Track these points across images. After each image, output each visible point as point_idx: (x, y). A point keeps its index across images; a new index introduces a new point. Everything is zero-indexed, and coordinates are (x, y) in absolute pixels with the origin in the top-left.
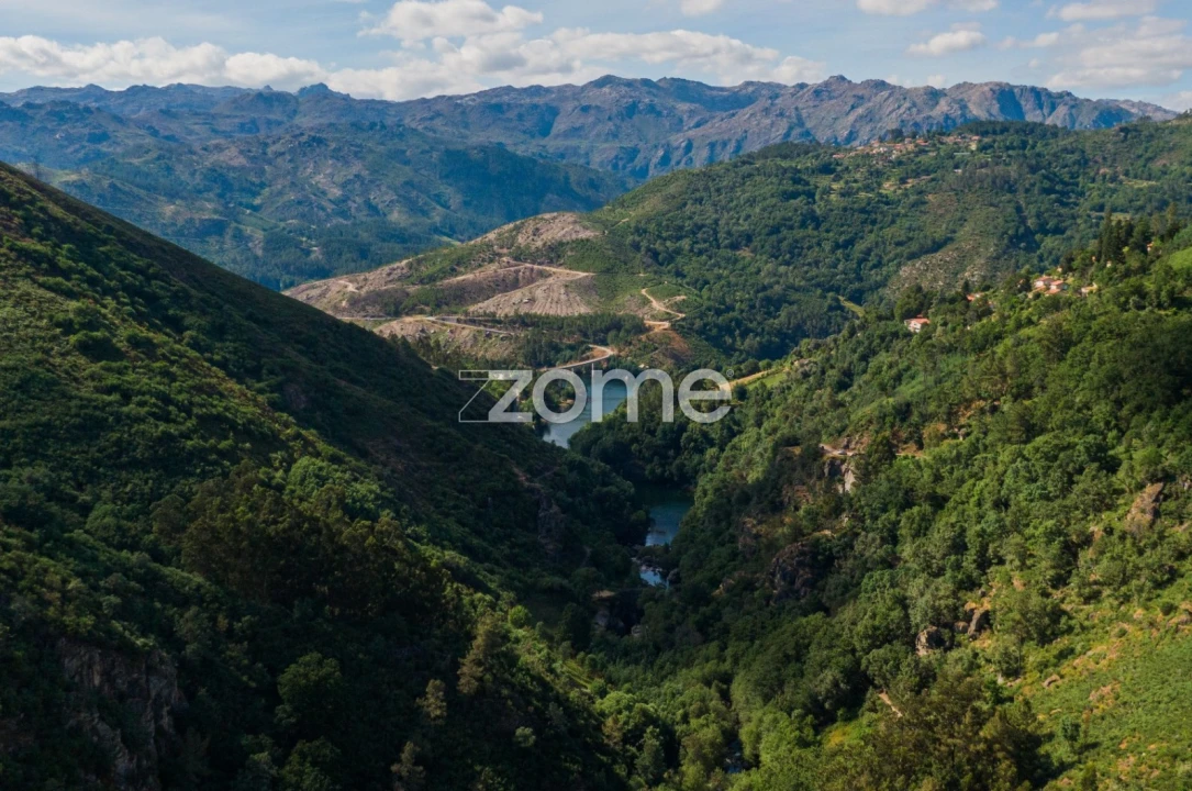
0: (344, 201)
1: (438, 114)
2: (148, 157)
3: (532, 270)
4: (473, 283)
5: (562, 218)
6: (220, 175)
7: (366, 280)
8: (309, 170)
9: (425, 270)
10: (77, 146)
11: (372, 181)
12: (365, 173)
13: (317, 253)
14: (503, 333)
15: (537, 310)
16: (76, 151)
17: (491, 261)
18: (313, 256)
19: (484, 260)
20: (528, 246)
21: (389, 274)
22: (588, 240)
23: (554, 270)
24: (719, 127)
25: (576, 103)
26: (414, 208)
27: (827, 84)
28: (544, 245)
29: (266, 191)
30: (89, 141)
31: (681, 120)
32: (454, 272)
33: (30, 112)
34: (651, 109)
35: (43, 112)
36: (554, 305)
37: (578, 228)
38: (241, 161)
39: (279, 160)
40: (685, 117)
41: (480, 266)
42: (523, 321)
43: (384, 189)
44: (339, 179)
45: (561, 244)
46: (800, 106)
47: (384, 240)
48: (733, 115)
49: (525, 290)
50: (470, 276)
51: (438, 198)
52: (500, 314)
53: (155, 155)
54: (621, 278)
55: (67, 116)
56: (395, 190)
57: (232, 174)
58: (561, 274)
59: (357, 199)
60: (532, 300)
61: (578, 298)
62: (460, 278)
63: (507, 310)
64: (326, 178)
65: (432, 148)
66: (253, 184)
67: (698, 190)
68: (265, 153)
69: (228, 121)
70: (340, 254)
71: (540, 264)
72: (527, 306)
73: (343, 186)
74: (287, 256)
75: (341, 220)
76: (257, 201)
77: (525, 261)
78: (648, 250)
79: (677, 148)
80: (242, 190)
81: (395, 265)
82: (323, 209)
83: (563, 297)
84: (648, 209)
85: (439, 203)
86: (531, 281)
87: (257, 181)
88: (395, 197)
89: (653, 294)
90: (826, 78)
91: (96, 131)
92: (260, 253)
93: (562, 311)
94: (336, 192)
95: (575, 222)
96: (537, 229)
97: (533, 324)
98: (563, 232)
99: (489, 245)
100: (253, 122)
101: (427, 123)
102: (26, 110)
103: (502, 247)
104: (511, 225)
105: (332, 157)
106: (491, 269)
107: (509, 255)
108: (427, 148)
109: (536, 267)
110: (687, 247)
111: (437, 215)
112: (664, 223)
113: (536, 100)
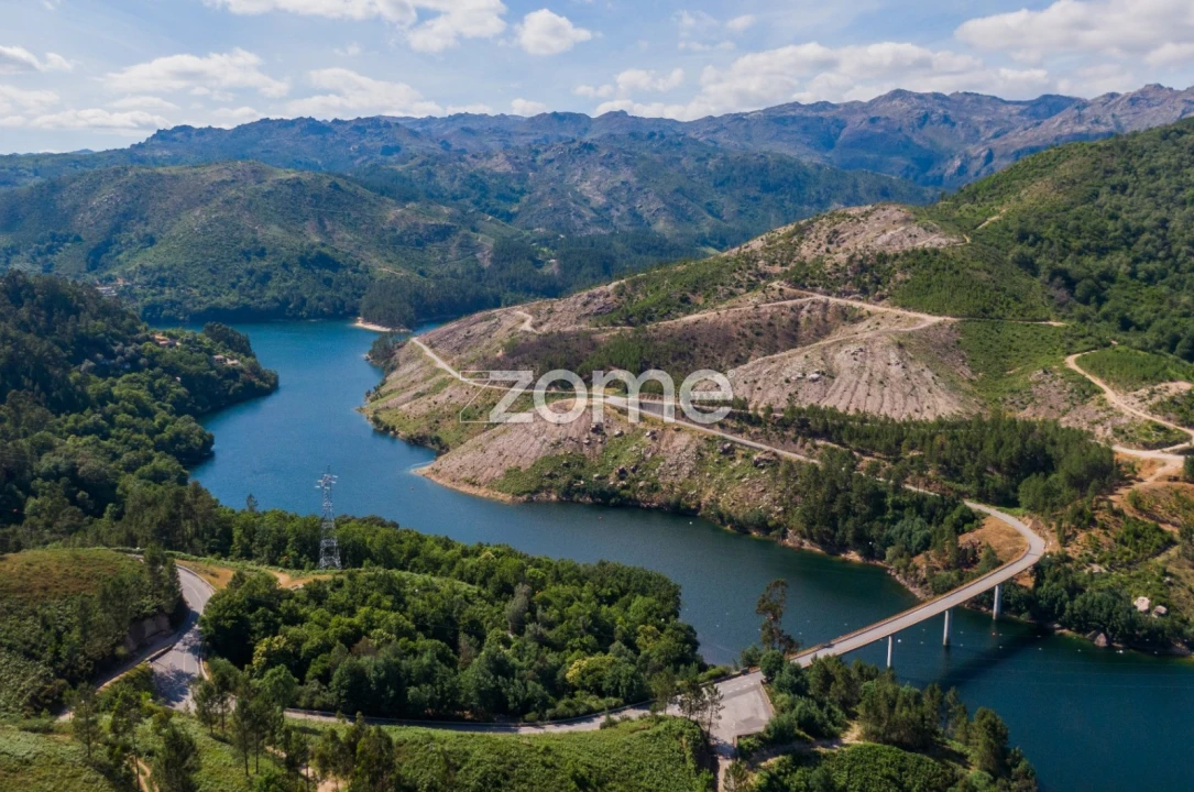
0: (607, 209)
1: (722, 128)
2: (411, 163)
3: (826, 306)
4: (714, 328)
5: (880, 213)
6: (480, 181)
7: (551, 311)
8: (576, 178)
9: (642, 299)
10: (365, 157)
11: (639, 189)
12: (633, 180)
13: (552, 267)
14: (762, 449)
15: (838, 400)
16: (364, 161)
17: (752, 287)
18: (547, 270)
19: (739, 285)
20: (819, 262)
21: (585, 304)
22: (936, 252)
23: (869, 307)
24: (1024, 136)
25: (864, 116)
26: (680, 215)
27: (1143, 92)
28: (850, 260)
29: (525, 199)
30: (382, 154)
31: (977, 131)
32: (685, 304)
33: (336, 128)
34: (946, 119)
35: (348, 127)
36: (875, 391)
37: (914, 229)
38: (508, 167)
39: (548, 168)
40: (982, 129)
41: (732, 294)
42: (806, 425)
43: (651, 196)
44: (605, 187)
45: (882, 258)
46: (1117, 112)
47: (639, 252)
48: (1038, 124)
49: (812, 351)
50: (709, 315)
51: (711, 209)
52: (758, 403)
53: (419, 161)
54: (1014, 329)
55: (368, 130)
56: (663, 199)
57: (494, 181)
58: (887, 320)
59: (622, 208)
60: (828, 375)
61: (928, 374)
62: (692, 318)
63: (772, 394)
64: (591, 185)
65: (709, 155)
66: (513, 190)
67: (1113, 172)
68: (534, 161)
69: (523, 138)
70: (579, 268)
71: (839, 295)
72: (816, 387)
73: (608, 194)
74: (515, 269)
75: (599, 230)
76: (515, 209)
77: (814, 287)
78: (1055, 273)
79: (977, 158)
80: (501, 197)
81: (596, 290)
82: (580, 216)
83: (895, 370)
84: (1028, 201)
85: (710, 212)
86: (823, 331)
87: (517, 187)
88: (663, 206)
89: (1095, 368)
90: (1141, 86)
91: (390, 144)
92: (486, 264)
93: (890, 406)
94: (599, 200)
95: (906, 220)
96: (836, 233)
97: (826, 433)
98: (885, 238)
99: (751, 259)
100: (546, 139)
101: (710, 136)
102: (333, 126)
103: (773, 263)
104: (791, 227)
105: (602, 164)
106: (749, 302)
107: (784, 276)
108: (704, 155)
109: (833, 300)
110: (1124, 268)
111: (707, 225)
112: (1072, 223)
113: (821, 114)
